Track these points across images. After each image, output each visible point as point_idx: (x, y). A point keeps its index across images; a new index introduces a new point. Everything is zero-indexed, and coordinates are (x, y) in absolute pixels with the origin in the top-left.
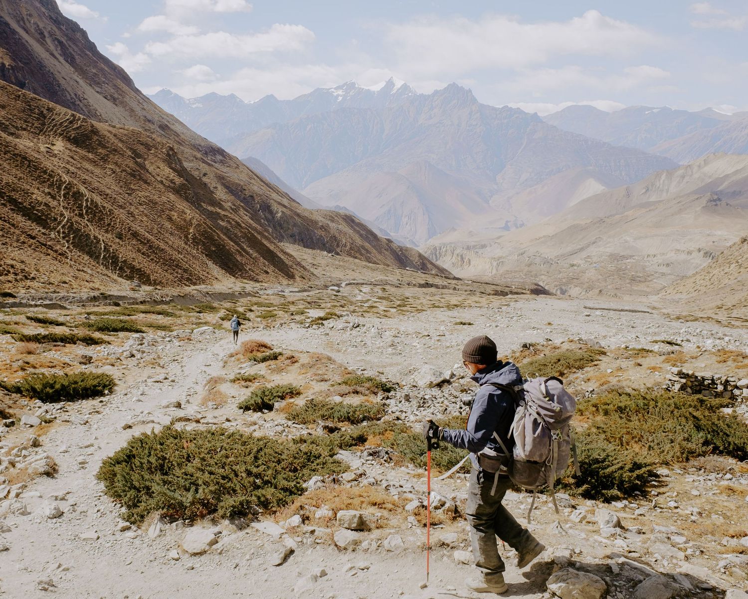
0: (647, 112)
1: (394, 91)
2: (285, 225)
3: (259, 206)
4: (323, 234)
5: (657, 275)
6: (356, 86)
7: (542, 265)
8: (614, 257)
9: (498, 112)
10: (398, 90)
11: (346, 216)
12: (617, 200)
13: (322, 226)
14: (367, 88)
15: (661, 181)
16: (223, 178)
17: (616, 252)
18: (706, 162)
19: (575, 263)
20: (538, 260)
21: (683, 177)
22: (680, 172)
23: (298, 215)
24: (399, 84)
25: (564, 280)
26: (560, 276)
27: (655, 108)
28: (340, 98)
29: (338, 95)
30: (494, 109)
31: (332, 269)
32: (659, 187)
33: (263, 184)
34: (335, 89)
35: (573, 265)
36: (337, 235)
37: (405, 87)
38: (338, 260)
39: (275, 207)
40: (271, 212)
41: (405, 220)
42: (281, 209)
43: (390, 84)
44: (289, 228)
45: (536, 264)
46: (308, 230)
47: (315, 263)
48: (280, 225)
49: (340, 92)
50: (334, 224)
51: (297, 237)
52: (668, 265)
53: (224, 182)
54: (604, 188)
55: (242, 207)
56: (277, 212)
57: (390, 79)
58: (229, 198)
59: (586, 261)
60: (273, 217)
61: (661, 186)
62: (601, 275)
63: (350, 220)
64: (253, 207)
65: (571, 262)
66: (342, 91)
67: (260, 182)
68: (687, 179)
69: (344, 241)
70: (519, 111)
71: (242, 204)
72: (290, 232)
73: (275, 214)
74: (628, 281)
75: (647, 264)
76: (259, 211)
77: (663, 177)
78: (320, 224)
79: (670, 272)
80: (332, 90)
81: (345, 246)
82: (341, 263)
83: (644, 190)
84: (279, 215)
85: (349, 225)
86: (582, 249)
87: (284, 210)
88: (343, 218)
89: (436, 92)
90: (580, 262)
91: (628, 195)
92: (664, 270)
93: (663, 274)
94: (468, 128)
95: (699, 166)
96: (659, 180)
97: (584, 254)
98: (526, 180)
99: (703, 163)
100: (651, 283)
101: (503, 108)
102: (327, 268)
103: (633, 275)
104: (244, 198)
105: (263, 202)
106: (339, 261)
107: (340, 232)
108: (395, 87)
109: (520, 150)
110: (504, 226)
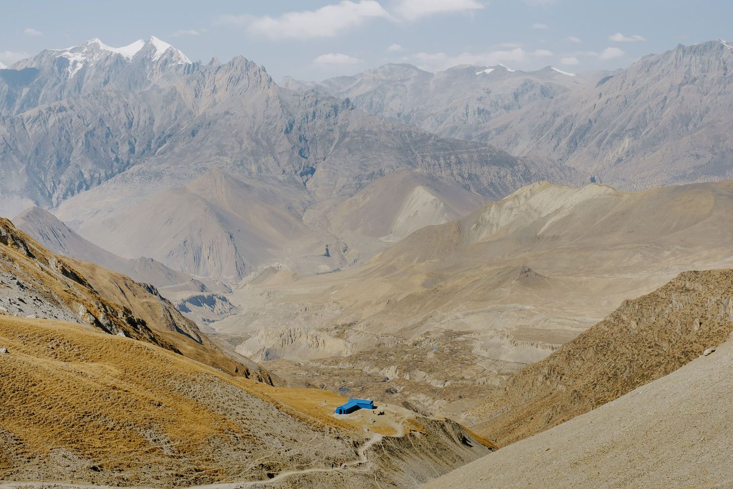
1: (156, 58)
5: (479, 358)
9: (302, 98)
10: (163, 55)
12: (448, 236)
14: (117, 52)
15: (491, 215)
17: (449, 328)
18: (532, 192)
21: (512, 209)
22: (508, 204)
24: (161, 47)
26: (406, 357)
28: (80, 66)
29: (75, 62)
32: (489, 221)
34: (71, 51)
41: (205, 253)
43: (149, 49)
49: (79, 57)
52: (487, 349)
54: (434, 197)
61: (491, 220)
62: (439, 358)
66: (80, 54)
68: (515, 211)
77: (493, 209)
79: (488, 356)
80: (68, 53)
83: (475, 224)
86: (421, 323)
91: (459, 231)
92: (484, 353)
93: (484, 358)
94: (266, 121)
95: (526, 197)
96: (489, 213)
98: (343, 187)
99: (529, 193)
100: (475, 365)
108: (157, 52)
109: (332, 148)
110: (325, 252)
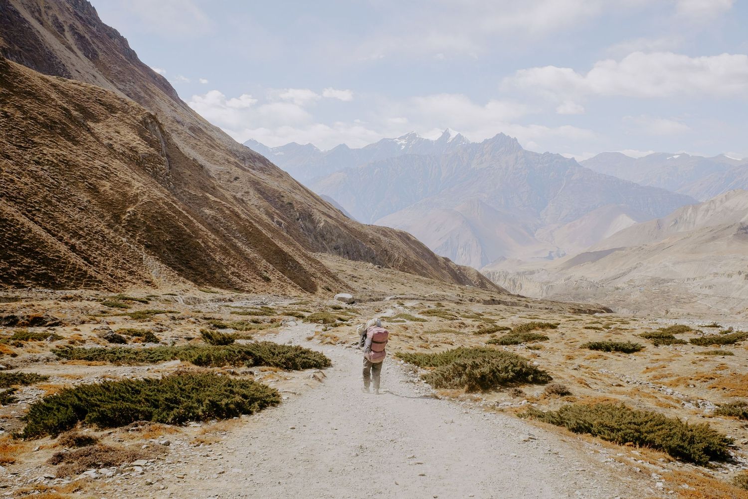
0: (668, 158)
1: (450, 141)
2: (328, 236)
3: (298, 214)
4: (373, 247)
5: (700, 297)
6: (417, 136)
7: (589, 289)
8: (657, 281)
9: (540, 158)
10: (453, 139)
11: (401, 233)
12: (649, 231)
13: (373, 239)
14: (426, 138)
15: (688, 215)
16: (258, 183)
17: (657, 276)
18: (727, 198)
19: (619, 286)
20: (584, 284)
21: (707, 211)
22: (705, 207)
23: (345, 227)
24: (454, 134)
25: (611, 302)
26: (607, 298)
27: (675, 155)
28: (403, 147)
29: (401, 144)
30: (537, 155)
31: (376, 282)
32: (686, 220)
33: (309, 195)
34: (399, 139)
35: (617, 289)
36: (389, 249)
37: (459, 137)
38: (385, 273)
39: (317, 216)
40: (312, 221)
41: (461, 250)
42: (323, 218)
43: (446, 134)
44: (332, 239)
45: (583, 287)
46: (355, 242)
47: (355, 275)
48: (323, 236)
49: (403, 142)
50: (386, 238)
51: (342, 249)
52: (710, 287)
53: (259, 187)
54: (635, 222)
55: (277, 214)
56: (319, 222)
57: (446, 131)
58: (261, 204)
59: (629, 285)
60: (315, 228)
61: (688, 219)
62: (646, 297)
63: (405, 237)
64: (292, 215)
65: (616, 286)
66: (405, 140)
67: (306, 194)
68: (710, 213)
69: (397, 256)
70: (559, 157)
71: (278, 212)
72: (334, 244)
73: (318, 223)
74: (673, 303)
75: (688, 286)
76: (298, 219)
77: (690, 211)
78: (370, 237)
79: (713, 293)
80: (397, 140)
81: (398, 261)
82: (389, 276)
83: (673, 223)
84: (322, 224)
85: (403, 241)
86: (624, 274)
87: (328, 220)
88: (398, 235)
89: (486, 141)
90: (624, 286)
91: (659, 227)
92: (707, 291)
93: (707, 296)
94: (514, 171)
95: (721, 201)
96: (687, 214)
97: (626, 278)
98: (566, 216)
99: (724, 198)
100: (695, 304)
101: (544, 154)
102: (370, 281)
103: (677, 297)
104: (282, 206)
105: (304, 210)
106: (387, 273)
107: (393, 246)
108: (451, 137)
109: (560, 191)
110: (548, 255)
